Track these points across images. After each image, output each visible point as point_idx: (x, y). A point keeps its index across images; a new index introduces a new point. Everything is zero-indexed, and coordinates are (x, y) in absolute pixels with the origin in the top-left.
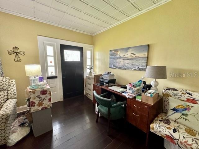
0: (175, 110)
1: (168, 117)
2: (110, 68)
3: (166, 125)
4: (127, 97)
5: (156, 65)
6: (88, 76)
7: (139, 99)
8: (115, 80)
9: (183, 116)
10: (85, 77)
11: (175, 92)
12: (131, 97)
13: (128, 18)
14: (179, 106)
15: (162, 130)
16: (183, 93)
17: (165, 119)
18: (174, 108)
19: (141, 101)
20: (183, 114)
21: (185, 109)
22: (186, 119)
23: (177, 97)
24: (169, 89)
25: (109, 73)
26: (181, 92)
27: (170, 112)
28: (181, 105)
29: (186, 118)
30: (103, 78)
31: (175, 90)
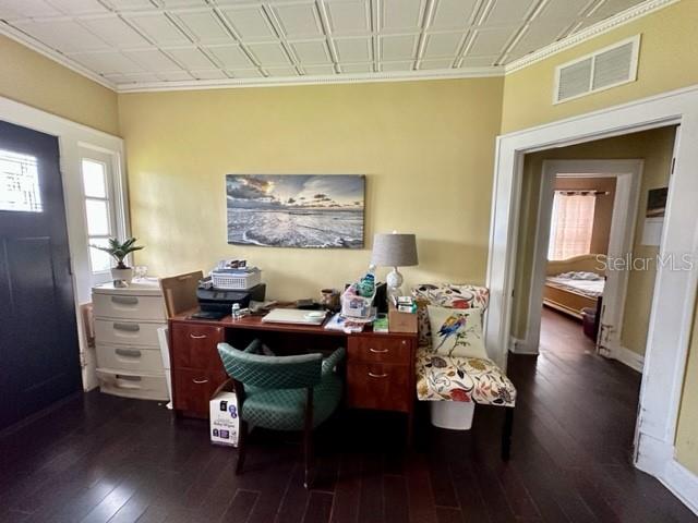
0: (445, 331)
1: (436, 351)
2: (229, 243)
3: (442, 370)
4: (348, 330)
5: (395, 233)
6: (110, 286)
7: (382, 328)
8: (264, 286)
9: (460, 340)
10: (83, 298)
11: (435, 292)
12: (359, 329)
13: (298, 78)
14: (448, 320)
15: (442, 384)
16: (447, 292)
17: (433, 359)
18: (443, 327)
19: (386, 331)
20: (459, 335)
21: (459, 324)
22: (465, 344)
23: (441, 301)
24: (423, 289)
25: (236, 264)
26: (444, 291)
27: (438, 339)
28: (451, 318)
29: (464, 340)
30: (212, 289)
31: (433, 288)
